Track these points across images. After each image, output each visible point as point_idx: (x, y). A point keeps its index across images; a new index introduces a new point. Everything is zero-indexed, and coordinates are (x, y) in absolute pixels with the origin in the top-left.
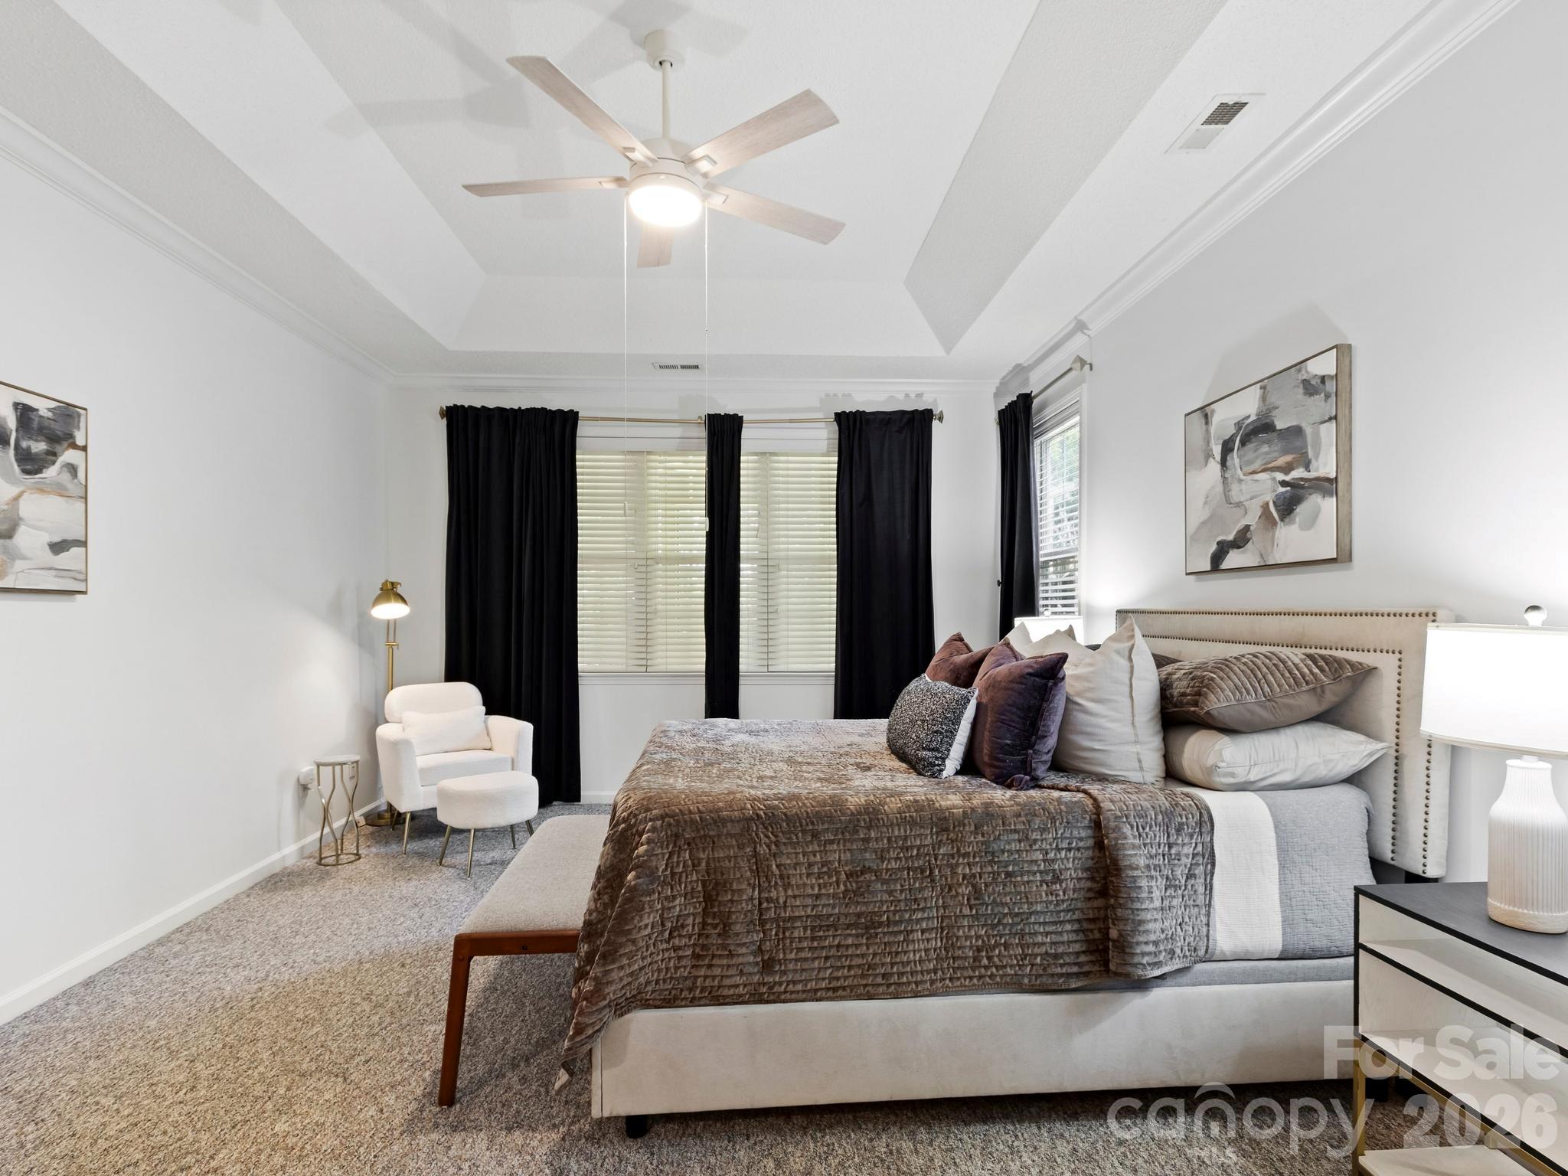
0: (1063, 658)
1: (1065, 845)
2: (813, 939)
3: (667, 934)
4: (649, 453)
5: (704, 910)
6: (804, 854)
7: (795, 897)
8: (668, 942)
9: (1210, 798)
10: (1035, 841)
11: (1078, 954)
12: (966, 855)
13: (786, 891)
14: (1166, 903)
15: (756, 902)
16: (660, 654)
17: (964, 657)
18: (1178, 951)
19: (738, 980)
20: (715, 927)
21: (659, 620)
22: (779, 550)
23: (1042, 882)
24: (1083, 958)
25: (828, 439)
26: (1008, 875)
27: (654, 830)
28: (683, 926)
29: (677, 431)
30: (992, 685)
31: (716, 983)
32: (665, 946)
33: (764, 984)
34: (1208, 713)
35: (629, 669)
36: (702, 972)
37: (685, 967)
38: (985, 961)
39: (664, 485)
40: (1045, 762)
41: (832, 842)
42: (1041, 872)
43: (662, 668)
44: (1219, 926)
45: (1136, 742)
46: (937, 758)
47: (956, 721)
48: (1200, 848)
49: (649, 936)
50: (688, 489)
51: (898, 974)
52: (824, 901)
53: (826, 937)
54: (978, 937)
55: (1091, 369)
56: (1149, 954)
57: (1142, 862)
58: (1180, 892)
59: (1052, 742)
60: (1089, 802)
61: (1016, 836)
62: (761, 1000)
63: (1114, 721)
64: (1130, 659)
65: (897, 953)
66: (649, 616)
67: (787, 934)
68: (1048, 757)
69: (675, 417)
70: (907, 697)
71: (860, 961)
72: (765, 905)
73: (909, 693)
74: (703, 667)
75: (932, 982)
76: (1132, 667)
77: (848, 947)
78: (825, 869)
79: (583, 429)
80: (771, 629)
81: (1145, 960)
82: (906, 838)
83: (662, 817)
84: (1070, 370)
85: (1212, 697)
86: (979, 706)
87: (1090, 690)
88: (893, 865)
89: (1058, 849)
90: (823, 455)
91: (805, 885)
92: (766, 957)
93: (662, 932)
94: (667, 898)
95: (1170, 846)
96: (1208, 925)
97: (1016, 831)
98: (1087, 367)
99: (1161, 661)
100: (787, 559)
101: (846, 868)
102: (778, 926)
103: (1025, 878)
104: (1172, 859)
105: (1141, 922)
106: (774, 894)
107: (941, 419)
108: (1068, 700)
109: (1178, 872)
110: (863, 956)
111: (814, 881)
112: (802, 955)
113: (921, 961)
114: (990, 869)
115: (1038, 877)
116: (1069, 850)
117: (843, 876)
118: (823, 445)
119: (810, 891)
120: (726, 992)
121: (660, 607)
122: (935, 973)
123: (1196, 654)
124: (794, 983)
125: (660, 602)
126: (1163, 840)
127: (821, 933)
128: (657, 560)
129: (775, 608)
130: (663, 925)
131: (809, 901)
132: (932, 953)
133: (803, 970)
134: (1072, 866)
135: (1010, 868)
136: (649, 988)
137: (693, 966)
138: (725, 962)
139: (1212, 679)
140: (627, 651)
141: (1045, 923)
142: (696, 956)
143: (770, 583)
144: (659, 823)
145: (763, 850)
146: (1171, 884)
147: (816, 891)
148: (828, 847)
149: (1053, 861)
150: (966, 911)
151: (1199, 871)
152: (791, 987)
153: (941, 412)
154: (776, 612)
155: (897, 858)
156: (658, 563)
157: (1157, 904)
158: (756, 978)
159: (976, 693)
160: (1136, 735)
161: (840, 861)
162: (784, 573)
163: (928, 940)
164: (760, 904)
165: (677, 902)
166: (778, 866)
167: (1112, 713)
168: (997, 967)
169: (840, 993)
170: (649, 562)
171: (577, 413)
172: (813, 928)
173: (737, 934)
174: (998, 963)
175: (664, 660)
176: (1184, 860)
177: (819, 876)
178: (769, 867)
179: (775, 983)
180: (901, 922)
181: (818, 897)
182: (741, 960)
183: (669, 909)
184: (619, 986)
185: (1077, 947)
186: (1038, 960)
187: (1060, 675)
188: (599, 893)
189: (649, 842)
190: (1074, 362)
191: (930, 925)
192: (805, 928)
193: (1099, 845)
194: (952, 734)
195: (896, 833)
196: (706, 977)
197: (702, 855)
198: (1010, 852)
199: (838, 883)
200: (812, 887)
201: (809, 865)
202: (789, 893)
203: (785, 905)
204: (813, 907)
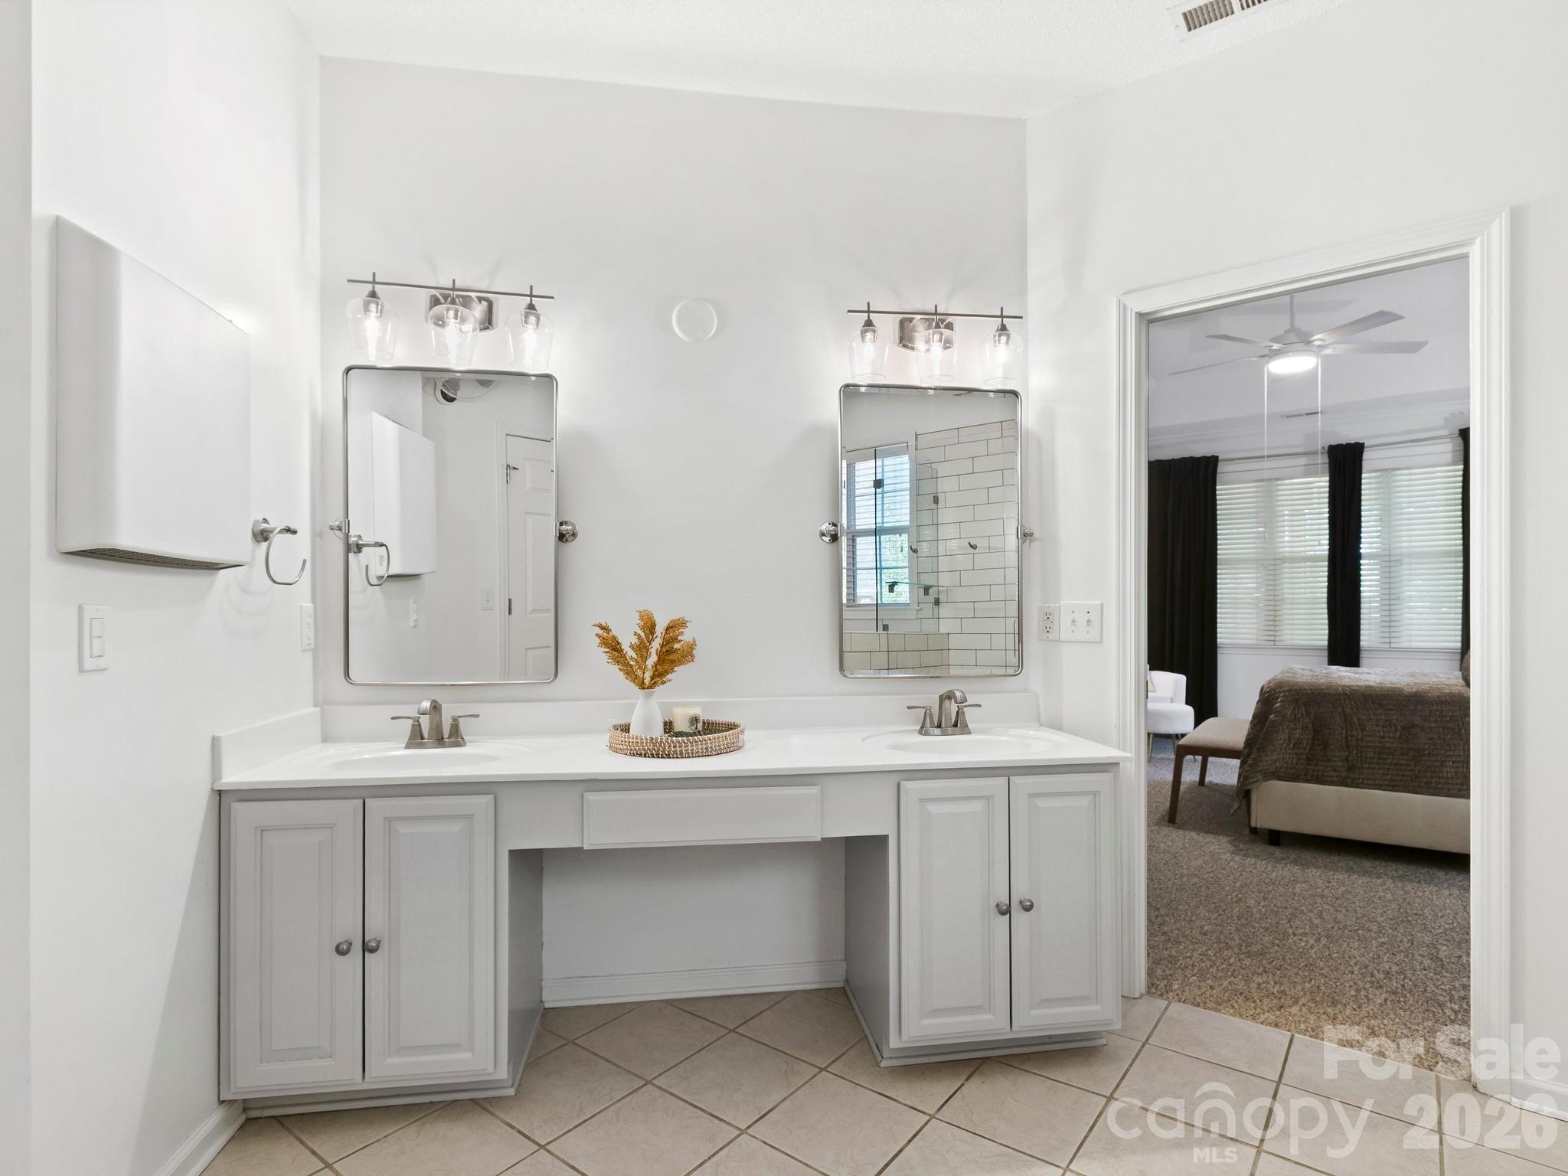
2: (1380, 759)
3: (1292, 746)
4: (1277, 479)
5: (1313, 737)
6: (1374, 714)
7: (1368, 736)
8: (1293, 749)
13: (1362, 732)
15: (1344, 736)
16: (1287, 632)
19: (1333, 774)
20: (1319, 745)
21: (1286, 606)
22: (1401, 548)
25: (1453, 451)
27: (1285, 696)
28: (1301, 743)
29: (1303, 460)
31: (1320, 773)
32: (1290, 751)
33: (1349, 778)
35: (1260, 643)
36: (1312, 767)
37: (1302, 764)
39: (1290, 503)
43: (1289, 643)
49: (1282, 744)
50: (1312, 499)
51: (1436, 783)
52: (1387, 740)
53: (1388, 759)
62: (1347, 785)
65: (1435, 772)
66: (1277, 603)
67: (1364, 754)
69: (1301, 450)
71: (1409, 773)
72: (1349, 738)
74: (1326, 643)
77: (1402, 765)
78: (1387, 723)
79: (1221, 468)
80: (1393, 613)
82: (1442, 711)
83: (1289, 691)
88: (1433, 725)
90: (1448, 465)
91: (1375, 730)
92: (1350, 764)
93: (1289, 745)
94: (1292, 729)
100: (1410, 555)
101: (1401, 724)
102: (1358, 750)
106: (1355, 733)
110: (1412, 770)
111: (1380, 729)
112: (1372, 766)
113: (1452, 778)
117: (1399, 728)
118: (1449, 457)
119: (1378, 734)
120: (1325, 779)
121: (1286, 596)
122: (1462, 785)
124: (1368, 779)
125: (1286, 590)
127: (1384, 756)
128: (1283, 560)
129: (1397, 596)
130: (1289, 741)
131: (1377, 739)
133: (1373, 774)
136: (1282, 770)
137: (1308, 764)
138: (1325, 763)
140: (1257, 629)
142: (1308, 759)
143: (1392, 575)
144: (1287, 693)
145: (1348, 710)
147: (1382, 734)
148: (1389, 712)
152: (1365, 782)
154: (1398, 599)
155: (1436, 721)
156: (1284, 563)
158: (1344, 774)
161: (1397, 720)
162: (1405, 567)
163: (1457, 767)
164: (1346, 737)
165: (1298, 731)
166: (1358, 719)
169: (1397, 788)
170: (1277, 562)
171: (1218, 457)
172: (1380, 753)
173: (1333, 750)
175: (1290, 637)
177: (1384, 726)
178: (1352, 719)
179: (1356, 778)
180: (1438, 755)
181: (1383, 737)
182: (1334, 764)
183: (1293, 734)
184: (1266, 764)
188: (1254, 726)
189: (1281, 701)
191: (1459, 759)
192: (1375, 753)
195: (1435, 708)
196: (1314, 770)
197: (1311, 710)
199: (1396, 730)
200: (1379, 732)
201: (1377, 721)
202: (1365, 733)
203: (1362, 739)
204: (1380, 742)
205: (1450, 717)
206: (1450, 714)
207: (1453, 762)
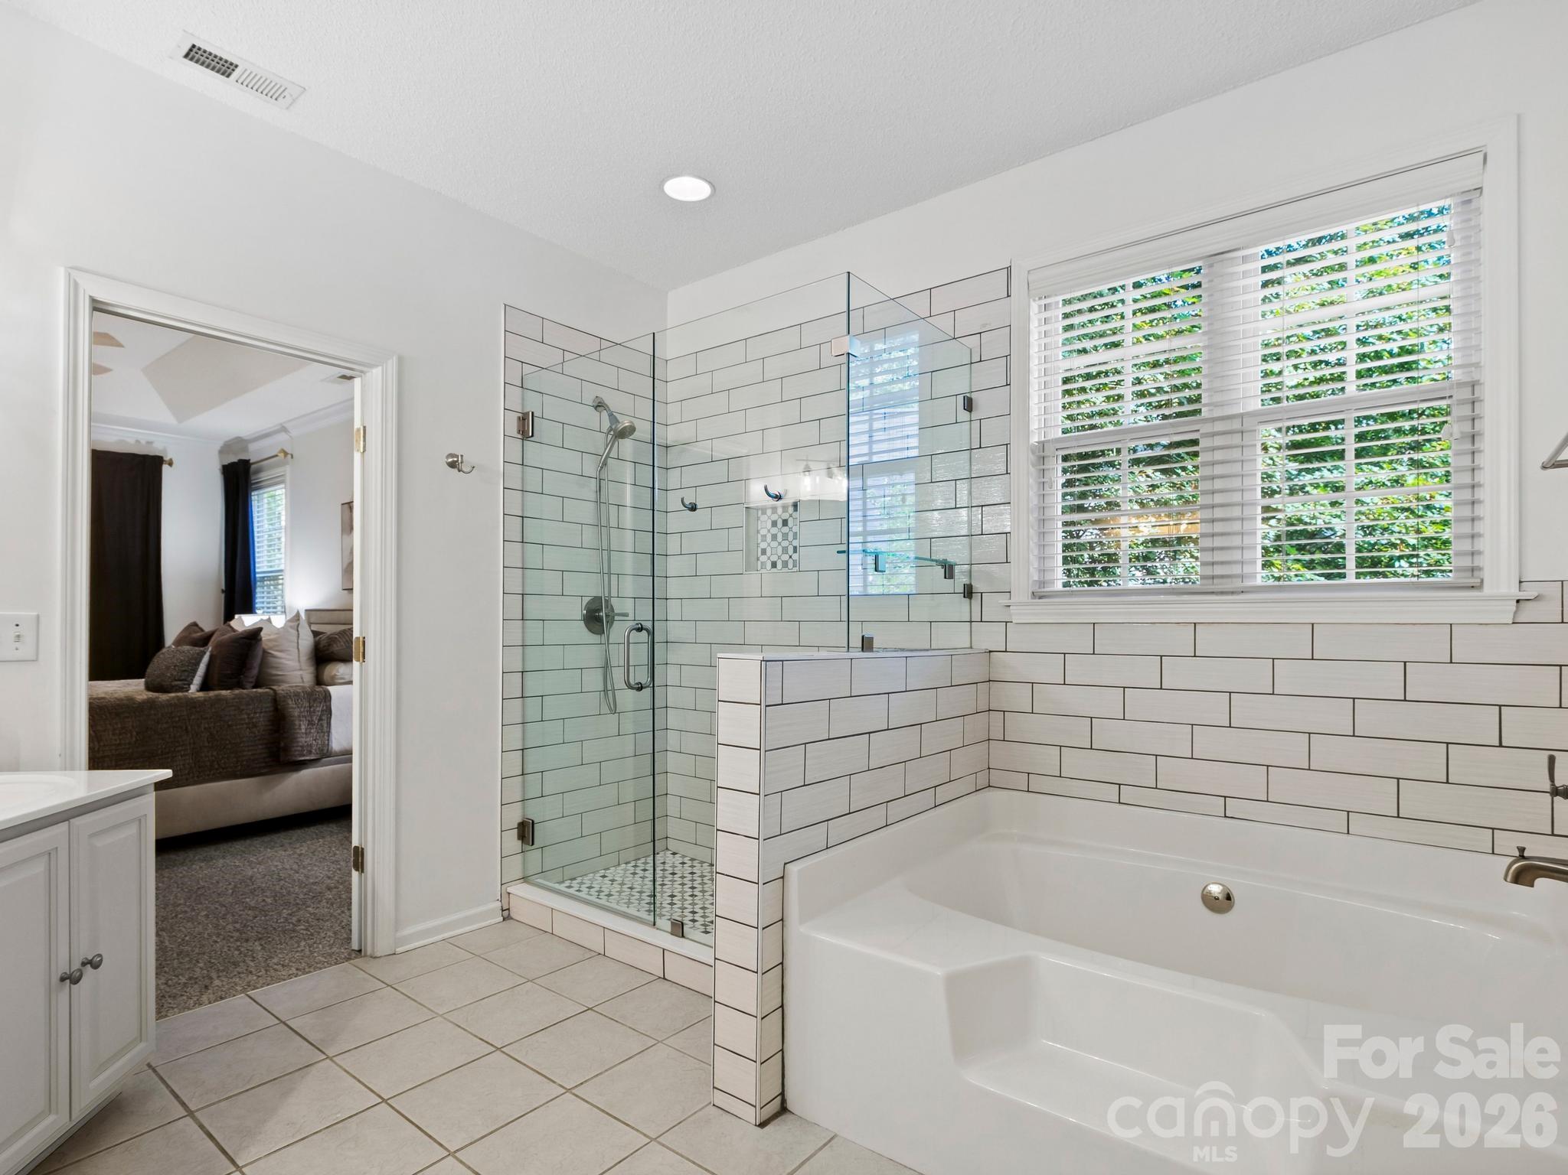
0: (260, 629)
1: (259, 711)
9: (330, 688)
10: (243, 710)
11: (264, 758)
12: (206, 718)
13: (99, 743)
14: (308, 731)
17: (199, 634)
18: (313, 751)
23: (247, 728)
24: (267, 760)
26: (229, 726)
30: (219, 646)
34: (332, 652)
38: (216, 766)
40: (252, 682)
41: (128, 717)
42: (246, 724)
44: (334, 740)
45: (301, 670)
46: (185, 684)
47: (198, 664)
48: (325, 708)
52: (123, 747)
54: (212, 756)
55: (292, 457)
56: (298, 751)
57: (296, 714)
58: (315, 727)
59: (255, 672)
60: (272, 692)
61: (233, 708)
63: (289, 660)
64: (298, 631)
68: (253, 680)
70: (161, 656)
73: (163, 653)
75: (187, 779)
76: (298, 634)
78: (124, 731)
81: (297, 753)
82: (172, 713)
84: (277, 456)
85: (335, 645)
86: (212, 657)
87: (277, 646)
88: (165, 726)
89: (255, 713)
91: (111, 739)
95: (310, 707)
96: (328, 740)
97: (233, 706)
98: (289, 456)
99: (315, 634)
101: (136, 730)
103: (238, 727)
104: (311, 713)
105: (297, 738)
107: (170, 464)
108: (265, 652)
109: (314, 718)
113: (180, 770)
114: (219, 724)
115: (245, 726)
116: (261, 712)
117: (134, 733)
119: (114, 742)
122: (189, 775)
123: (329, 630)
126: (308, 705)
127: (121, 762)
131: (113, 747)
132: (187, 766)
134: (262, 719)
135: (230, 723)
139: (336, 638)
141: (248, 746)
146: (311, 723)
147: (118, 742)
148: (125, 720)
149: (253, 718)
150: (207, 744)
151: (324, 717)
153: (171, 460)
155: (167, 723)
157: (303, 731)
159: (210, 649)
160: (300, 666)
161: (132, 726)
163: (185, 760)
167: (288, 657)
168: (223, 769)
172: (116, 760)
174: (223, 766)
176: (317, 713)
177: (120, 734)
180: (169, 752)
181: (119, 744)
185: (264, 755)
186: (245, 763)
187: (259, 638)
190: (280, 452)
191: (186, 753)
192: (111, 761)
193: (276, 709)
194: (194, 671)
195: (166, 711)
198: (230, 715)
199: (131, 737)
200: (116, 740)
201: (114, 729)
202: (102, 744)
203: (98, 751)
204: (116, 750)
205: (179, 717)
206: (179, 714)
207: (182, 756)
